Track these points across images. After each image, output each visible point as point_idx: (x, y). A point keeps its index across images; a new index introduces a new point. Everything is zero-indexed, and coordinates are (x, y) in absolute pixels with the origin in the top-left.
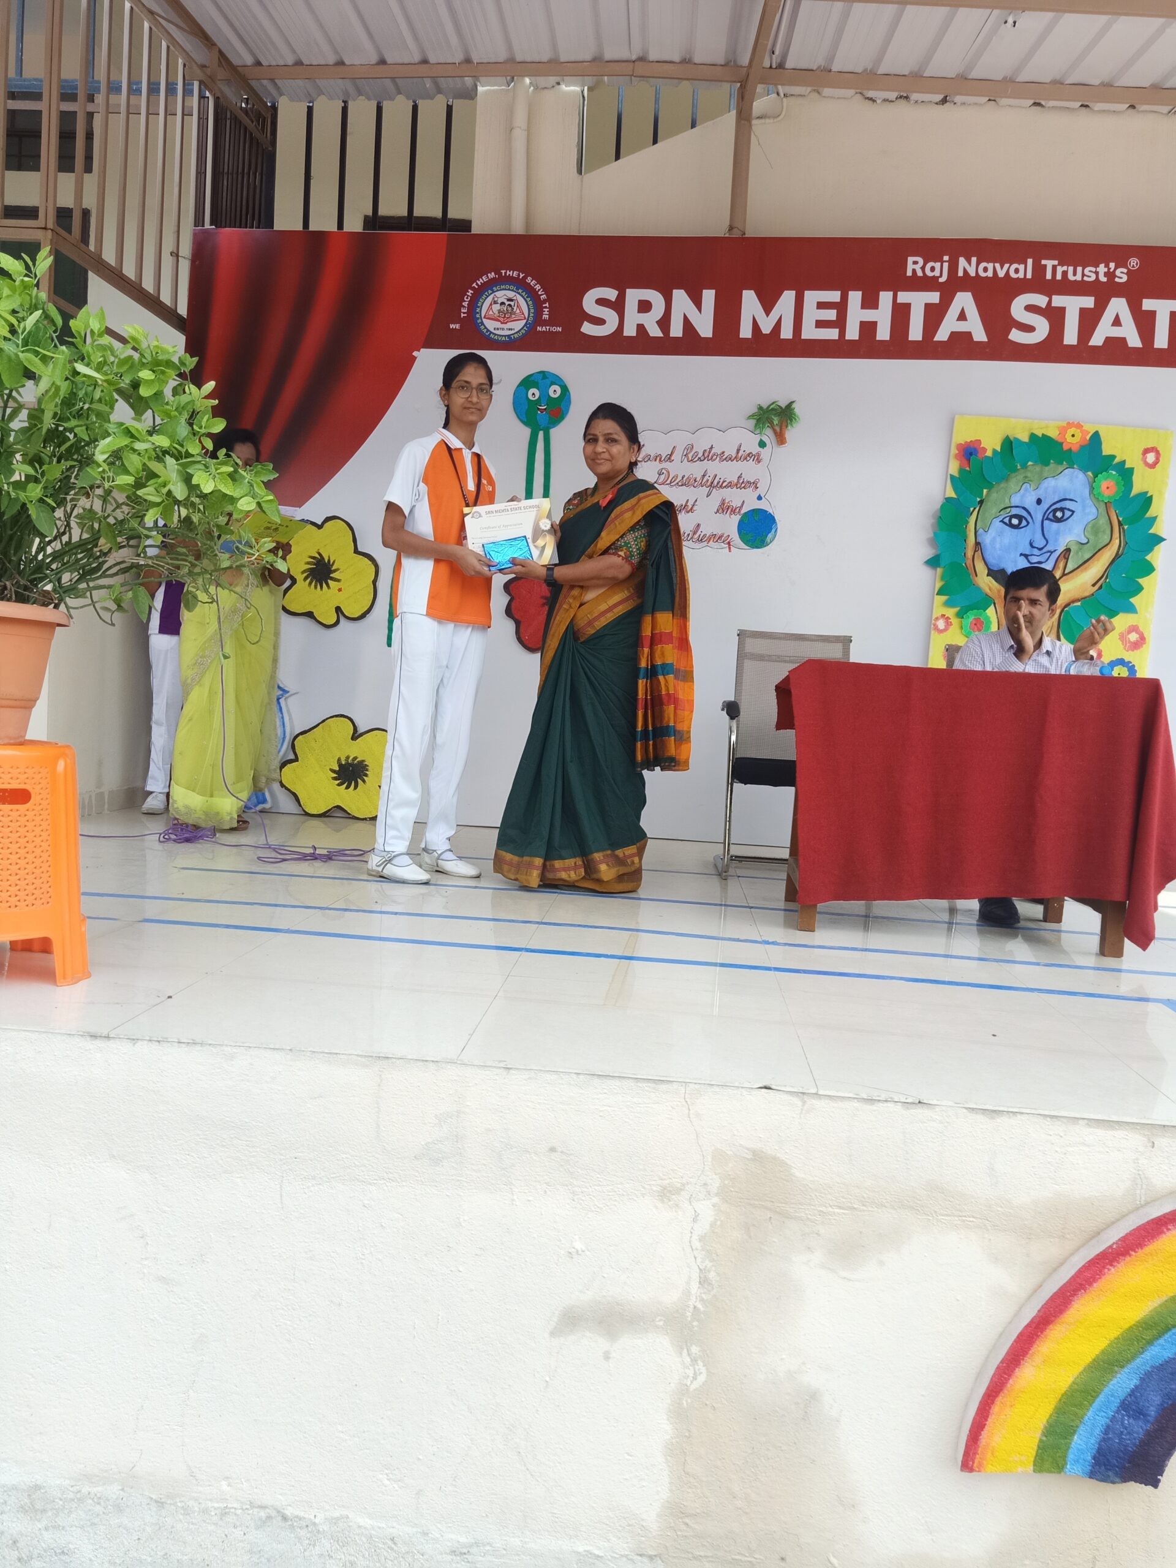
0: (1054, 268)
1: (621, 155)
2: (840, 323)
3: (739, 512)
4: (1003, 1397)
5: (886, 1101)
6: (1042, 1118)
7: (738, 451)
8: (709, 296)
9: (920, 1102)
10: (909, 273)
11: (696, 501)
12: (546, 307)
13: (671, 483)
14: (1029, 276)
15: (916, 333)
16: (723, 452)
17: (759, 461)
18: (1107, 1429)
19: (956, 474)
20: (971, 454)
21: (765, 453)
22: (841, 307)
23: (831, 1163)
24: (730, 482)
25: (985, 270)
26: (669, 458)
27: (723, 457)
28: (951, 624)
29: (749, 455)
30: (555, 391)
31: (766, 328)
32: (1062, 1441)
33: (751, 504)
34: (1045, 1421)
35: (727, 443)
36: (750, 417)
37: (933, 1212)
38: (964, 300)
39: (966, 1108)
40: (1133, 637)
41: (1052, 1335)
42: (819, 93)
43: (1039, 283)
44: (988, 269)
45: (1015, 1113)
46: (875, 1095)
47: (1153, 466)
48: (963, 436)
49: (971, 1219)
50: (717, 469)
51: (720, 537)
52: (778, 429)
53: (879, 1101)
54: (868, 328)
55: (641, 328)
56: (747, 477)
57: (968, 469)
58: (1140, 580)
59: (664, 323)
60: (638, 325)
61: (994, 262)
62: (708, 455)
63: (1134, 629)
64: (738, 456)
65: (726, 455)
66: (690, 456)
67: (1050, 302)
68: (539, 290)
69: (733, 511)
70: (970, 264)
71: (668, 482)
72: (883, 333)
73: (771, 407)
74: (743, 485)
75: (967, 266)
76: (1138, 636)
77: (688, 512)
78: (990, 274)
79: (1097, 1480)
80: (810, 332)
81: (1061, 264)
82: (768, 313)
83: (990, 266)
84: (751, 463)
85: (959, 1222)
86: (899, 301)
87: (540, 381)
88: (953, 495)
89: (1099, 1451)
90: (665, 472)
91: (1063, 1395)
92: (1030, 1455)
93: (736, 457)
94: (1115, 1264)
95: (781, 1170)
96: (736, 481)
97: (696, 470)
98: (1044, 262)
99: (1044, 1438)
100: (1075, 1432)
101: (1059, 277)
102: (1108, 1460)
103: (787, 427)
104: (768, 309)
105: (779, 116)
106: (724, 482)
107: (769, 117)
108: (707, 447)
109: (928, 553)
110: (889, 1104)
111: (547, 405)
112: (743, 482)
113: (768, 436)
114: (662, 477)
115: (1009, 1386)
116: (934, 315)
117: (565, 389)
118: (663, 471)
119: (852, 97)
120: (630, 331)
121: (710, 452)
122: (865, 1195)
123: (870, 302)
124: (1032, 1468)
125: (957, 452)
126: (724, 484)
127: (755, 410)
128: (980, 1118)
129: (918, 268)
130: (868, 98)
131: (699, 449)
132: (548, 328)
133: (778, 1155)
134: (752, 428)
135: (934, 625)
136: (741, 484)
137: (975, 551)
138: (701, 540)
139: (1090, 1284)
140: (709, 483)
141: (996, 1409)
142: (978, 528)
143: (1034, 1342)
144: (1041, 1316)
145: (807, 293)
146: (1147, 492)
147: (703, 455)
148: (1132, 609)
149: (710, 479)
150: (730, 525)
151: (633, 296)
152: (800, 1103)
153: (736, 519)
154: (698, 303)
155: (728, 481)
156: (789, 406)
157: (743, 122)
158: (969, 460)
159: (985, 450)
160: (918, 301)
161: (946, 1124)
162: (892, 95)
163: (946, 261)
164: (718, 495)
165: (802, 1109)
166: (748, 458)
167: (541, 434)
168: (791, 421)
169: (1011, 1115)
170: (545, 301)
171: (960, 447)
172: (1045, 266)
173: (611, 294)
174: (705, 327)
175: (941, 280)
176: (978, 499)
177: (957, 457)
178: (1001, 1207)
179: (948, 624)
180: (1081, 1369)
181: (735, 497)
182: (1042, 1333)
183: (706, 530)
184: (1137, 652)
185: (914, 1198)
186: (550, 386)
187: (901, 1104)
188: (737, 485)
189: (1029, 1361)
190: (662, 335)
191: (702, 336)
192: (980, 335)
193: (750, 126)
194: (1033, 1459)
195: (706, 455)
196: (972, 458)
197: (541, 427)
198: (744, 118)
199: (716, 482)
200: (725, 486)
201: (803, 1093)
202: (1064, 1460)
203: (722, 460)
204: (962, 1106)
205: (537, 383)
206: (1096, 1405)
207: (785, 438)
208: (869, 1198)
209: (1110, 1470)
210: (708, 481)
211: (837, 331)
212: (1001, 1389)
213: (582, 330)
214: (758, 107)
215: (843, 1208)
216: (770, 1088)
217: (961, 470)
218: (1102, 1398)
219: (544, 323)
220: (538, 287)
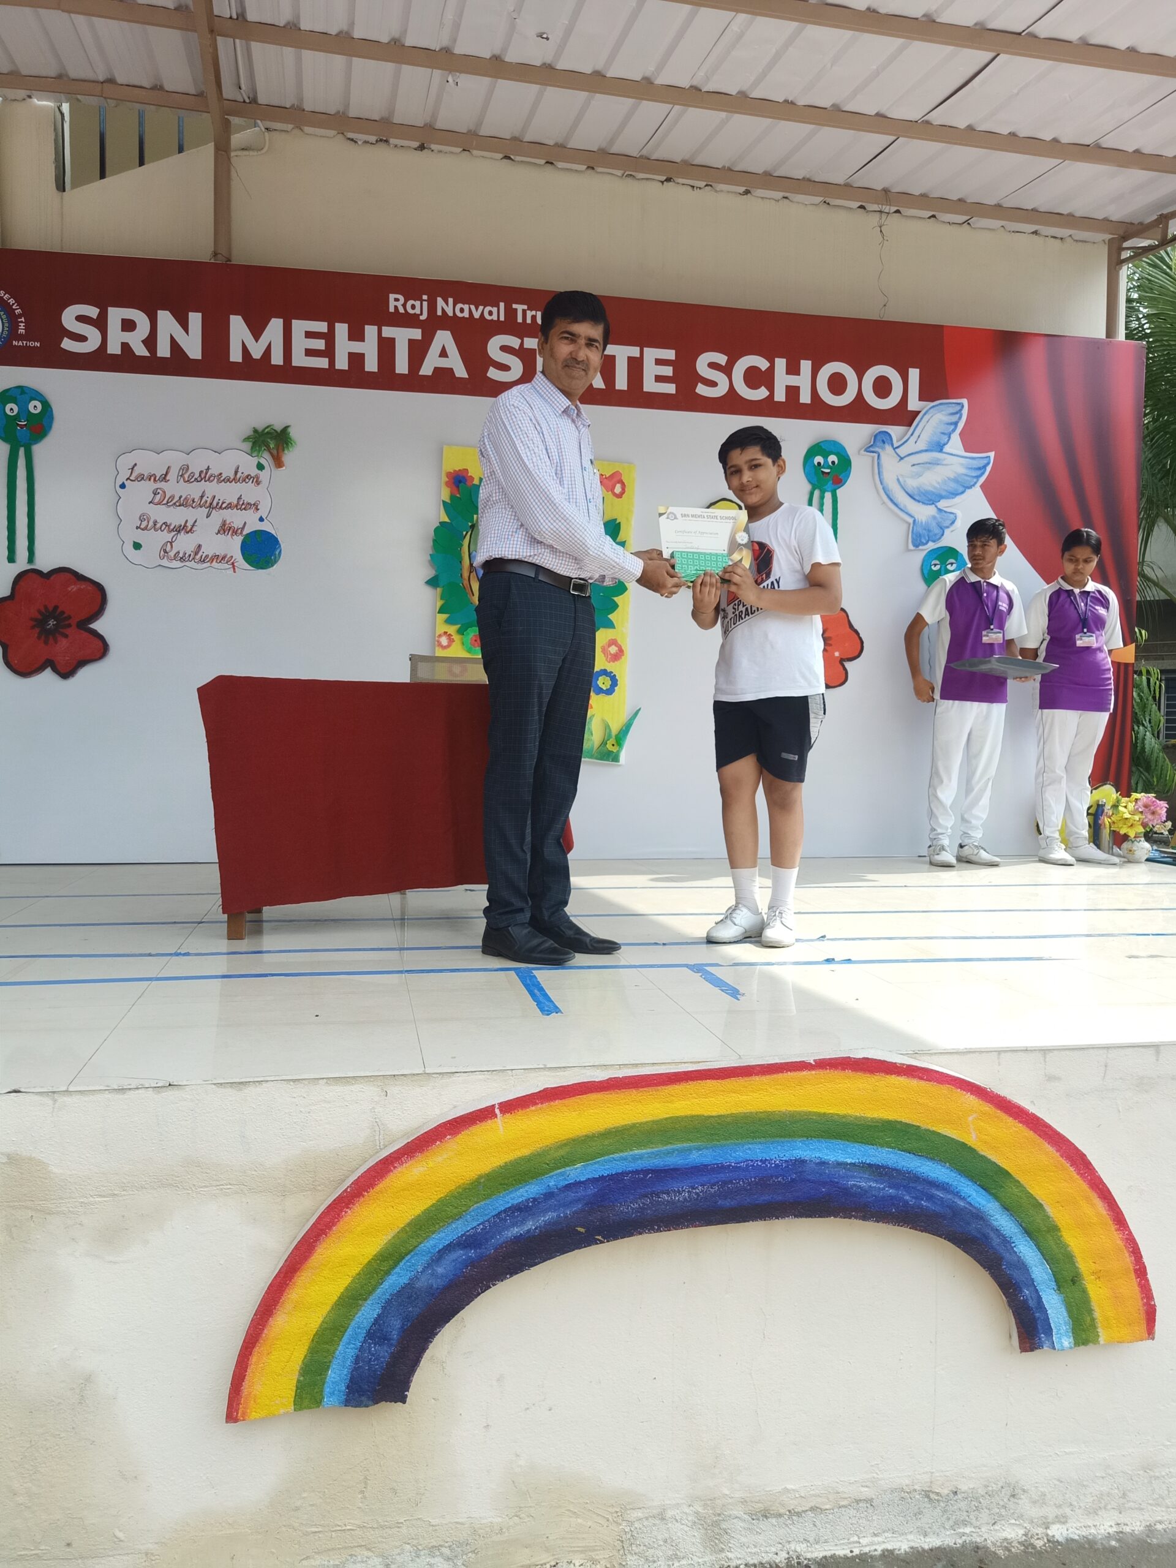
0: (524, 312)
1: (107, 173)
2: (329, 352)
3: (241, 533)
4: (260, 1347)
5: (137, 1088)
6: (286, 1082)
7: (236, 472)
8: (195, 319)
9: (170, 1085)
10: (392, 309)
11: (196, 521)
12: (22, 322)
13: (168, 502)
14: (502, 318)
15: (402, 366)
16: (221, 474)
17: (258, 483)
18: (357, 1359)
19: (448, 501)
20: (460, 482)
21: (264, 475)
22: (329, 337)
23: (88, 1155)
24: (230, 504)
25: (462, 310)
26: (165, 478)
27: (220, 478)
28: (454, 641)
29: (247, 477)
30: (35, 406)
31: (257, 352)
32: (319, 1378)
33: (253, 525)
34: (300, 1363)
35: (224, 464)
36: (245, 440)
37: (192, 1186)
38: (444, 338)
39: (215, 1084)
40: (613, 650)
41: (300, 1281)
42: (301, 129)
43: (510, 326)
44: (464, 310)
45: (260, 1082)
46: (125, 1084)
47: (620, 496)
48: (453, 463)
49: (229, 1187)
50: (212, 489)
51: (224, 558)
52: (275, 452)
53: (130, 1089)
54: (357, 359)
55: (125, 346)
56: (247, 499)
57: (458, 495)
58: (615, 599)
59: (150, 342)
60: (122, 343)
61: (469, 304)
62: (204, 476)
63: (613, 642)
64: (236, 478)
65: (224, 476)
66: (186, 476)
67: (522, 344)
68: (13, 304)
69: (235, 532)
70: (447, 304)
71: (165, 502)
72: (371, 365)
73: (266, 430)
74: (243, 507)
75: (445, 306)
76: (617, 649)
77: (188, 533)
78: (466, 314)
79: (352, 1406)
80: (300, 360)
81: (530, 309)
82: (257, 339)
83: (466, 307)
84: (250, 485)
85: (218, 1191)
86: (384, 335)
87: (18, 397)
88: (447, 520)
89: (352, 1380)
90: (161, 492)
91: (314, 1336)
92: (289, 1396)
93: (234, 479)
94: (351, 1206)
95: (38, 1168)
96: (235, 502)
97: (194, 490)
98: (514, 306)
99: (302, 1378)
100: (328, 1367)
101: (529, 321)
102: (360, 1386)
103: (284, 450)
104: (257, 335)
105: (262, 149)
106: (223, 503)
107: (253, 150)
108: (204, 468)
109: (430, 573)
110: (140, 1091)
111: (28, 421)
112: (243, 504)
113: (266, 459)
114: (158, 497)
115: (264, 1335)
116: (418, 351)
117: (46, 405)
118: (159, 491)
119: (334, 136)
120: (114, 348)
121: (206, 473)
122: (125, 1181)
123: (356, 335)
124: (293, 1408)
125: (447, 480)
126: (224, 506)
127: (250, 432)
128: (229, 1091)
129: (399, 304)
130: (349, 139)
131: (196, 469)
132: (25, 342)
133: (33, 1155)
134: (249, 451)
135: (438, 642)
136: (241, 505)
137: (471, 572)
138: (204, 560)
139: (330, 1228)
140: (208, 504)
141: (254, 1359)
142: (471, 551)
143: (284, 1291)
144: (288, 1266)
145: (295, 323)
146: (616, 519)
147: (200, 475)
148: (610, 625)
149: (209, 500)
150: (233, 546)
151: (116, 315)
152: (50, 1102)
153: (238, 540)
154: (185, 325)
155: (227, 502)
156: (285, 429)
157: (220, 152)
158: (458, 487)
159: (472, 478)
160: (403, 336)
161: (197, 1102)
162: (373, 139)
163: (425, 300)
164: (218, 517)
165: (53, 1108)
166: (247, 480)
167: (22, 451)
168: (287, 444)
169: (257, 1084)
170: (20, 316)
171: (449, 474)
172: (516, 310)
173: (93, 312)
174: (193, 347)
175: (422, 318)
176: (470, 524)
177: (447, 484)
178: (255, 1171)
179: (451, 641)
180: (328, 1308)
181: (236, 518)
182: (290, 1281)
183: (208, 550)
184: (617, 663)
185: (172, 1175)
186: (30, 402)
187: (151, 1089)
188: (237, 506)
189: (281, 1309)
190: (149, 355)
191: (191, 357)
192: (461, 372)
193: (229, 158)
194: (293, 1399)
195: (203, 476)
196: (461, 485)
197: (22, 444)
198: (223, 150)
199: (215, 504)
200: (225, 508)
201: (54, 1092)
202: (321, 1395)
203: (219, 481)
204: (211, 1082)
205: (16, 398)
206: (345, 1339)
207: (283, 462)
208: (129, 1182)
209: (363, 1395)
210: (206, 501)
211: (327, 360)
212: (257, 1340)
213: (62, 346)
214: (237, 139)
215: (104, 1197)
216: (19, 1092)
217: (452, 497)
218: (349, 1331)
219: (20, 338)
220: (12, 301)
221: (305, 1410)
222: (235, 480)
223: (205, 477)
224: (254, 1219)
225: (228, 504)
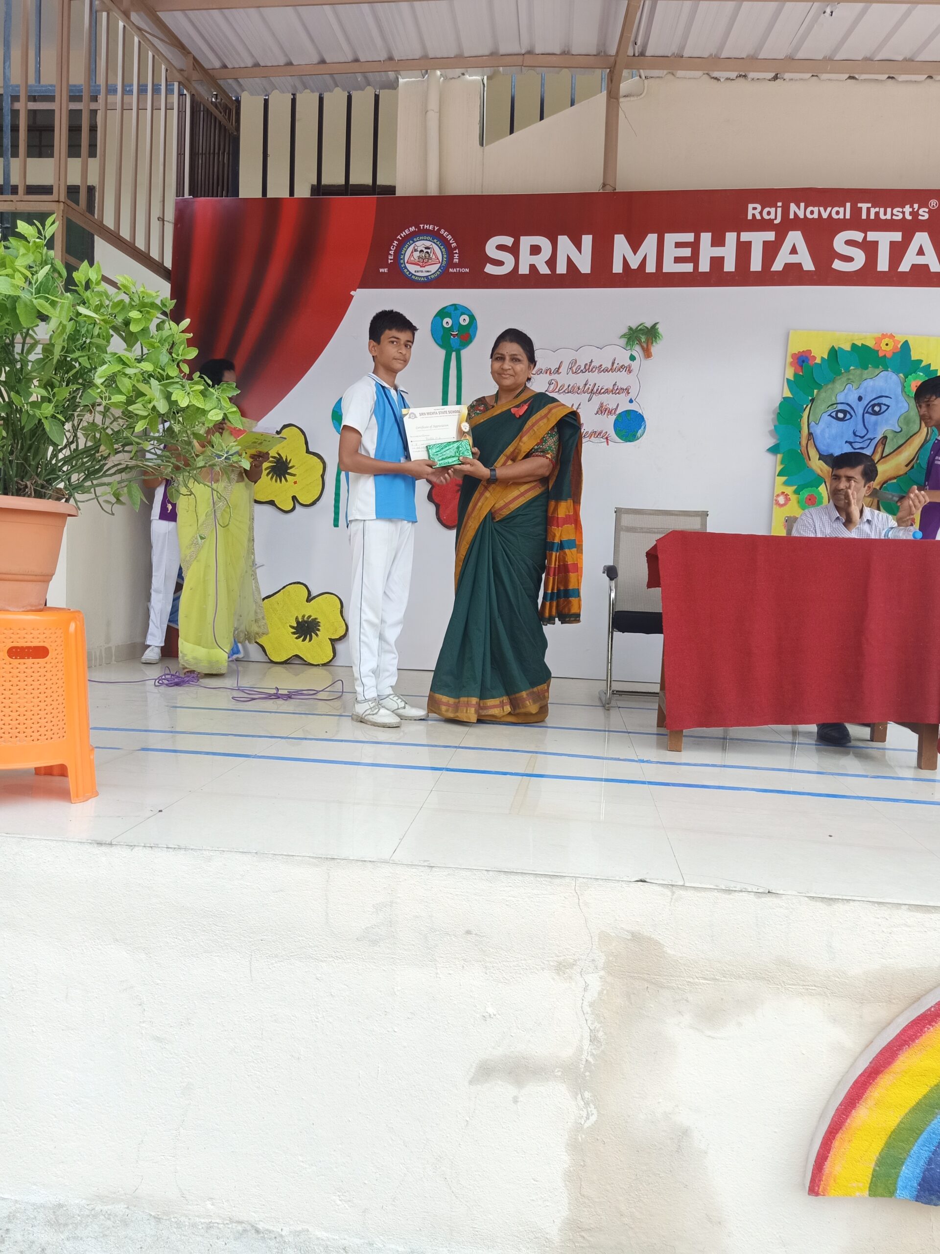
0: (868, 209)
1: (515, 129)
2: (694, 259)
3: (615, 413)
4: (842, 1134)
5: (741, 891)
6: (871, 904)
7: (613, 363)
8: (587, 240)
9: (769, 892)
10: (750, 217)
11: (580, 404)
12: (456, 253)
13: (559, 391)
14: (848, 216)
15: (756, 265)
16: (601, 365)
17: (630, 371)
18: (930, 1161)
19: (792, 378)
20: (803, 361)
21: (635, 365)
22: (695, 246)
23: (697, 942)
25: (812, 212)
26: (557, 371)
27: (601, 369)
28: (790, 499)
29: (621, 367)
30: (464, 320)
31: (634, 264)
32: (893, 1171)
33: (625, 406)
34: (877, 1154)
35: (604, 358)
36: (622, 337)
37: (781, 982)
38: (795, 237)
39: (808, 897)
41: (882, 1083)
42: (673, 74)
43: (856, 222)
44: (814, 212)
45: (848, 900)
46: (732, 886)
48: (797, 347)
49: (814, 988)
50: (595, 378)
51: (600, 434)
52: (645, 345)
53: (735, 891)
54: (717, 262)
55: (533, 267)
56: (620, 385)
57: (801, 373)
59: (552, 262)
61: (819, 206)
64: (613, 368)
65: (603, 367)
66: (574, 369)
67: (865, 237)
68: (450, 239)
69: (610, 412)
70: (799, 208)
71: (557, 390)
72: (730, 266)
73: (639, 328)
74: (617, 391)
75: (797, 210)
78: (816, 216)
79: (922, 1203)
80: (669, 266)
81: (874, 206)
82: (635, 252)
83: (816, 209)
84: (624, 373)
85: (803, 991)
86: (742, 240)
87: (453, 312)
88: (790, 395)
89: (924, 1179)
90: (554, 382)
91: (892, 1133)
92: (865, 1181)
94: (934, 1024)
95: (656, 948)
96: (611, 388)
97: (579, 380)
98: (860, 205)
99: (877, 1168)
100: (903, 1163)
101: (872, 217)
102: (931, 1186)
103: (652, 343)
104: (635, 249)
105: (641, 94)
106: (602, 389)
107: (634, 95)
108: (588, 362)
109: (770, 442)
110: (743, 894)
111: (459, 331)
112: (617, 389)
113: (637, 351)
114: (552, 386)
115: (847, 1124)
116: (771, 251)
117: (472, 318)
118: (553, 381)
119: (700, 77)
120: (524, 270)
121: (590, 366)
122: (725, 969)
123: (718, 241)
124: (867, 1193)
125: (792, 360)
126: (602, 391)
127: (625, 330)
128: (819, 905)
129: (757, 212)
130: (713, 78)
131: (582, 363)
132: (458, 269)
133: (653, 936)
134: (624, 346)
135: (776, 500)
136: (616, 390)
137: (808, 440)
139: (913, 1041)
140: (590, 390)
141: (836, 1143)
142: (810, 421)
143: (867, 1088)
144: (873, 1067)
145: (667, 236)
147: (585, 368)
149: (591, 387)
150: (608, 423)
151: (526, 242)
152: (669, 894)
153: (613, 418)
154: (578, 245)
156: (654, 326)
157: (612, 100)
158: (802, 366)
159: (815, 358)
160: (757, 239)
161: (791, 910)
162: (733, 75)
163: (780, 207)
164: (597, 399)
165: (672, 899)
166: (621, 370)
167: (454, 354)
168: (656, 338)
169: (845, 902)
170: (455, 248)
171: (794, 356)
172: (861, 208)
173: (508, 241)
174: (584, 265)
175: (777, 222)
176: (810, 398)
177: (792, 364)
178: (838, 977)
179: (787, 499)
180: (907, 1111)
181: (610, 401)
182: (873, 1081)
185: (766, 970)
186: (461, 316)
187: (753, 894)
188: (612, 391)
189: (864, 1104)
190: (550, 273)
191: (582, 272)
192: (808, 265)
193: (619, 104)
194: (868, 1186)
195: (587, 368)
196: (804, 364)
197: (454, 349)
198: (613, 96)
199: (595, 390)
200: (603, 393)
201: (672, 885)
202: (895, 1187)
203: (600, 372)
204: (804, 895)
205: (450, 313)
206: (920, 1141)
207: (651, 353)
208: (729, 971)
209: (933, 1194)
210: (589, 388)
211: (691, 265)
212: (841, 1128)
213: (485, 270)
214: (625, 86)
215: (707, 980)
216: (645, 881)
217: (796, 375)
218: (925, 1135)
219: (455, 266)
220: (449, 237)
221: (879, 1198)
222: (612, 370)
223: (589, 369)
224: (835, 1020)
225: (606, 389)
